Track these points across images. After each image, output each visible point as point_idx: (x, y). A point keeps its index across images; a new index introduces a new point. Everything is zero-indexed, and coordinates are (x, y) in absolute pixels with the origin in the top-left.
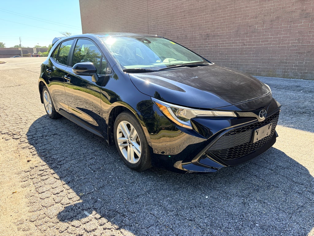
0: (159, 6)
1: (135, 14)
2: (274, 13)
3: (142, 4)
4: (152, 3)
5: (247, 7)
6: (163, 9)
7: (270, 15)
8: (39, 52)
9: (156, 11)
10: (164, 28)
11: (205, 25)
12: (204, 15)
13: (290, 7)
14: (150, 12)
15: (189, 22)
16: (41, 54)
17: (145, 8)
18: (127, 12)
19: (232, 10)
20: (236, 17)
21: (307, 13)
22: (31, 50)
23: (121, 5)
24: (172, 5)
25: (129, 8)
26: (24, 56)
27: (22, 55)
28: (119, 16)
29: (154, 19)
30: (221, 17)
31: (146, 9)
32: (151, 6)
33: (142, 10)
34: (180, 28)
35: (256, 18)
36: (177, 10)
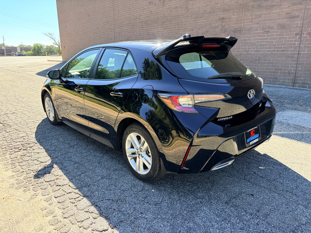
0: (123, 16)
1: (104, 21)
2: (204, 28)
3: (109, 13)
4: (117, 13)
5: (186, 22)
6: (126, 19)
7: (202, 29)
8: (23, 51)
9: (121, 20)
10: (127, 35)
11: (158, 34)
12: (157, 26)
13: (214, 23)
14: (116, 21)
15: (146, 31)
16: (24, 53)
17: (112, 16)
18: (98, 19)
19: (176, 23)
20: (179, 29)
21: (226, 29)
22: (15, 49)
23: (92, 13)
24: (133, 16)
25: (99, 16)
26: (7, 55)
27: (6, 54)
28: (91, 22)
29: (119, 27)
30: (169, 29)
31: (112, 18)
32: (117, 15)
33: (110, 18)
34: (139, 36)
35: (193, 30)
36: (137, 21)
